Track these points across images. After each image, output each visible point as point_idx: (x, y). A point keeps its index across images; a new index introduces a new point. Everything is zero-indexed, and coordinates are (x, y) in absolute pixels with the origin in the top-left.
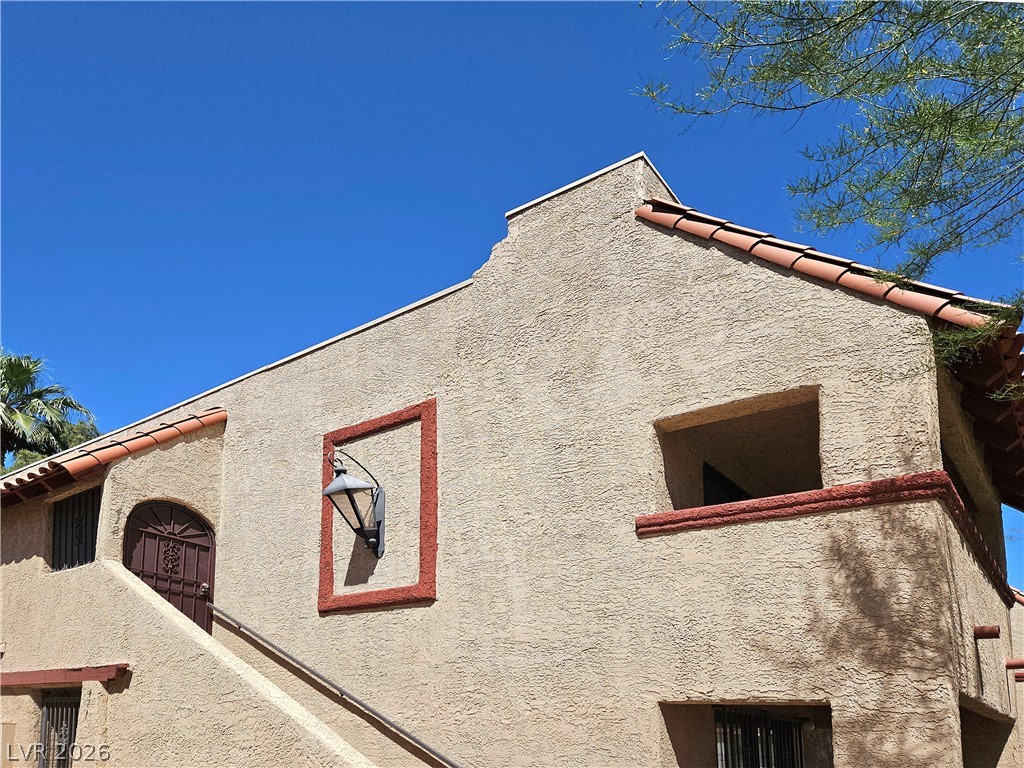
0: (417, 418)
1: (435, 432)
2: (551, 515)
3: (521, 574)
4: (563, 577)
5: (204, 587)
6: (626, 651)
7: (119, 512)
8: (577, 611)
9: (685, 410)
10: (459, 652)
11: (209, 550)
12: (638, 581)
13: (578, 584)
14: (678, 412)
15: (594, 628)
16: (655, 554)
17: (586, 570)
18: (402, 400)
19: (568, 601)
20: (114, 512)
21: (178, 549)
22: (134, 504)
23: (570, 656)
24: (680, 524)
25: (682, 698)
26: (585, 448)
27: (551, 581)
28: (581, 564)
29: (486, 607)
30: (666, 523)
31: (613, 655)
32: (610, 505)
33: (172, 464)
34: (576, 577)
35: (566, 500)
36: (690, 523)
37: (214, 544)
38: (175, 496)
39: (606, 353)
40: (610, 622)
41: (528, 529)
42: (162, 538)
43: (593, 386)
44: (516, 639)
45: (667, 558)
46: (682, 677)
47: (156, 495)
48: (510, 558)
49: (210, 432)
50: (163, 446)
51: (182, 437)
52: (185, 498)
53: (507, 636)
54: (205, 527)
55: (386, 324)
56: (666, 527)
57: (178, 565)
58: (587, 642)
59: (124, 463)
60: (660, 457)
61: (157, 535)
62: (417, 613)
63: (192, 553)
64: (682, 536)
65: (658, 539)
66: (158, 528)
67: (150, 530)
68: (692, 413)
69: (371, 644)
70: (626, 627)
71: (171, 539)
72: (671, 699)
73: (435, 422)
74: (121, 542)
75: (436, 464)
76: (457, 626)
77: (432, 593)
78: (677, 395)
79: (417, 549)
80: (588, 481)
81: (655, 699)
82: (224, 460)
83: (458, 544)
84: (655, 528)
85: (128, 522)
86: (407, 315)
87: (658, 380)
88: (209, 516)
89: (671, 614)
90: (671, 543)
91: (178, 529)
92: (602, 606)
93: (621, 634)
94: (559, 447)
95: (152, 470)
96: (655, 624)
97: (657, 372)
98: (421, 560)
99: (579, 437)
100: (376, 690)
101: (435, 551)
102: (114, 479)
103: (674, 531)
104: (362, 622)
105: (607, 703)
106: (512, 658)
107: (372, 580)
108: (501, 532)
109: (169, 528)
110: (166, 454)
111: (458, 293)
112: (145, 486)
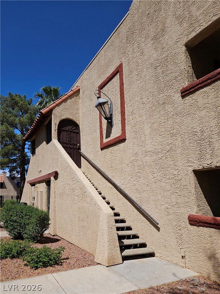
0: (118, 72)
1: (123, 75)
2: (155, 97)
3: (147, 124)
4: (160, 122)
5: (78, 145)
6: (180, 149)
7: (56, 124)
8: (164, 136)
9: (195, 34)
10: (133, 158)
11: (78, 133)
12: (183, 118)
13: (164, 124)
14: (193, 36)
15: (170, 141)
16: (188, 104)
17: (166, 117)
18: (115, 66)
19: (162, 132)
20: (54, 124)
21: (71, 134)
22: (59, 121)
23: (163, 155)
24: (196, 88)
25: (201, 168)
26: (163, 65)
27: (156, 125)
28: (165, 115)
29: (139, 139)
30: (191, 89)
31: (177, 152)
32: (172, 87)
33: (67, 107)
34: (163, 121)
35: (159, 89)
36: (199, 86)
37: (80, 131)
38: (69, 117)
39: (168, 21)
40: (175, 138)
41: (149, 105)
42: (67, 131)
43: (165, 37)
44: (148, 150)
45: (192, 105)
46: (201, 157)
47: (64, 117)
48: (144, 118)
49: (76, 95)
50: (64, 102)
51: (69, 98)
52: (71, 117)
53: (145, 149)
54: (77, 126)
55: (110, 40)
56: (191, 90)
57: (71, 139)
58: (168, 148)
59: (56, 109)
60: (189, 60)
61: (65, 130)
62: (122, 145)
63: (75, 135)
64: (198, 93)
65: (189, 97)
66: (66, 128)
67: (64, 129)
68: (198, 34)
69: (112, 158)
70: (180, 139)
71: (69, 131)
72: (197, 169)
73: (122, 71)
74: (57, 133)
75: (123, 88)
76: (132, 148)
77: (125, 137)
78: (192, 28)
79: (120, 122)
80: (165, 79)
81: (191, 169)
82: (80, 103)
83: (131, 116)
84: (187, 92)
85: (58, 127)
86: (114, 34)
87: (185, 25)
88: (78, 122)
89: (195, 130)
90: (193, 98)
91: (71, 127)
92: (172, 132)
93: (179, 143)
94: (156, 68)
95: (62, 110)
96: (190, 136)
97: (184, 21)
98: (122, 125)
99: (161, 61)
100: (114, 175)
101: (125, 121)
102: (54, 114)
103: (194, 92)
104: (110, 151)
105: (176, 172)
106: (148, 158)
107: (111, 135)
108: (141, 109)
109: (68, 128)
110: (66, 104)
111: (126, 19)
112: (61, 115)
